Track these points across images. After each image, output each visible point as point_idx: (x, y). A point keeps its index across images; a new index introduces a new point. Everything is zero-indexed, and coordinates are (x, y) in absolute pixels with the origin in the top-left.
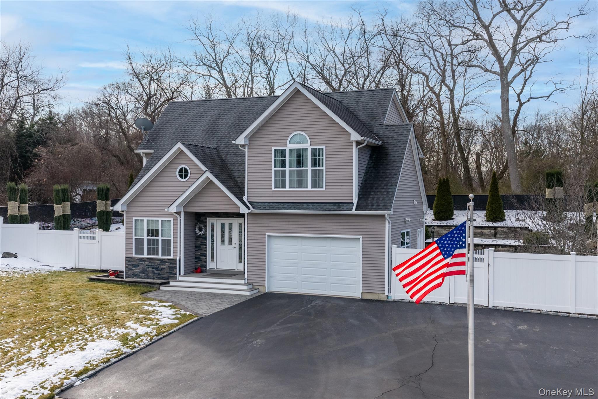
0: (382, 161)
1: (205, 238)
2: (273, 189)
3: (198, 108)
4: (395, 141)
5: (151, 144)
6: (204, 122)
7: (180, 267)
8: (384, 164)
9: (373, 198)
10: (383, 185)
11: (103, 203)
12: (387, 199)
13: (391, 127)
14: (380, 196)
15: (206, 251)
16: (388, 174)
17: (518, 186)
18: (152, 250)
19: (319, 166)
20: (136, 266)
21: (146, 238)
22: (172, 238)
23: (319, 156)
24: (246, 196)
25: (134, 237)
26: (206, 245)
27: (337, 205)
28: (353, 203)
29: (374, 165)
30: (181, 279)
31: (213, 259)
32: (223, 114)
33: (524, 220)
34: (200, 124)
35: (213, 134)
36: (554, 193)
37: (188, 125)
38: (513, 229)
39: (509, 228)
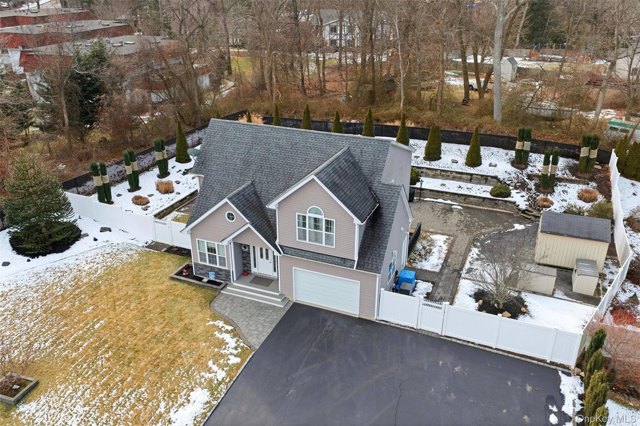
0: (377, 222)
1: (249, 253)
2: (297, 240)
3: (235, 131)
4: (388, 202)
5: (201, 167)
6: (241, 150)
7: (234, 275)
8: (379, 225)
9: (369, 258)
10: (377, 247)
11: (160, 154)
12: (379, 261)
13: (386, 186)
14: (374, 257)
15: (250, 261)
16: (381, 236)
18: (213, 261)
19: (331, 232)
20: (202, 269)
21: (207, 253)
22: (226, 257)
23: (331, 225)
24: (277, 240)
25: (198, 251)
26: (250, 258)
27: (343, 260)
28: (355, 261)
29: (371, 225)
30: (235, 284)
31: (255, 266)
32: (255, 143)
33: (495, 166)
34: (238, 152)
35: (249, 166)
36: (523, 146)
37: (228, 150)
38: (485, 177)
39: (482, 176)
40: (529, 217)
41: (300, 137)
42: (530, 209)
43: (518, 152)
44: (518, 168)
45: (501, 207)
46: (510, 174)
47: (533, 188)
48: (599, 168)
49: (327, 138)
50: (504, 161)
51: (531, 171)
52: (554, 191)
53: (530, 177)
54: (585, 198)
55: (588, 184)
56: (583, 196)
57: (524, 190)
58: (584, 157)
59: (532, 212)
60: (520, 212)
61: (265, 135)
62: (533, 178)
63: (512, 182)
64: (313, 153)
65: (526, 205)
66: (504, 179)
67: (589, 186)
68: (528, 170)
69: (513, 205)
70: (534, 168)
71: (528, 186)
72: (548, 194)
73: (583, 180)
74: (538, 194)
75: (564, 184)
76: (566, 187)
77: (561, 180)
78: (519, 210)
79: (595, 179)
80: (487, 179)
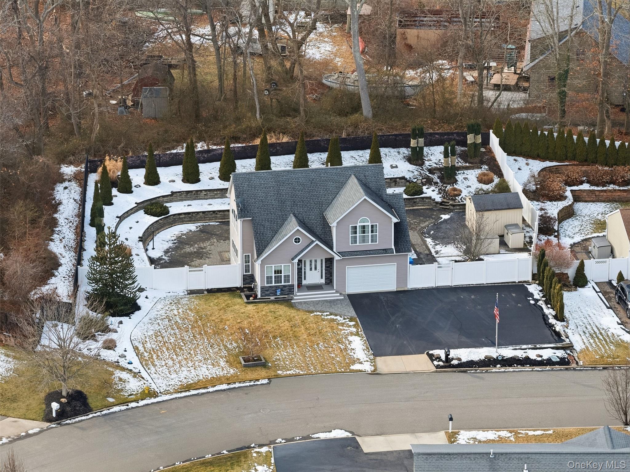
1: (301, 269)
2: (350, 245)
4: (398, 207)
6: (271, 193)
7: (296, 288)
9: (401, 245)
12: (408, 245)
13: (392, 196)
17: (369, 111)
18: (278, 279)
19: (375, 233)
20: (267, 291)
21: (273, 275)
22: (290, 274)
23: (375, 228)
24: (335, 249)
25: (266, 276)
26: (302, 272)
27: (385, 250)
28: (393, 249)
30: (298, 294)
31: (305, 279)
32: (280, 186)
33: (396, 167)
34: (269, 194)
35: (284, 203)
36: (418, 143)
37: (260, 195)
38: (394, 180)
39: (391, 179)
40: (448, 207)
41: (313, 174)
42: (445, 200)
43: (414, 149)
44: (416, 165)
45: (419, 204)
46: (413, 172)
47: (439, 181)
48: (484, 151)
49: (335, 171)
50: (400, 160)
51: (430, 166)
52: (457, 181)
53: (431, 171)
54: (485, 181)
55: (481, 168)
56: (482, 179)
57: (431, 185)
58: (472, 143)
59: (449, 203)
60: (438, 205)
61: (285, 177)
62: (434, 172)
63: (418, 180)
64: (329, 184)
65: (440, 197)
66: (410, 178)
67: (483, 169)
68: (426, 165)
69: (429, 200)
70: (430, 162)
71: (434, 180)
72: (453, 183)
73: (476, 165)
74: (444, 185)
75: (462, 172)
76: (465, 174)
77: (459, 169)
78: (437, 203)
79: (485, 162)
80: (396, 181)
